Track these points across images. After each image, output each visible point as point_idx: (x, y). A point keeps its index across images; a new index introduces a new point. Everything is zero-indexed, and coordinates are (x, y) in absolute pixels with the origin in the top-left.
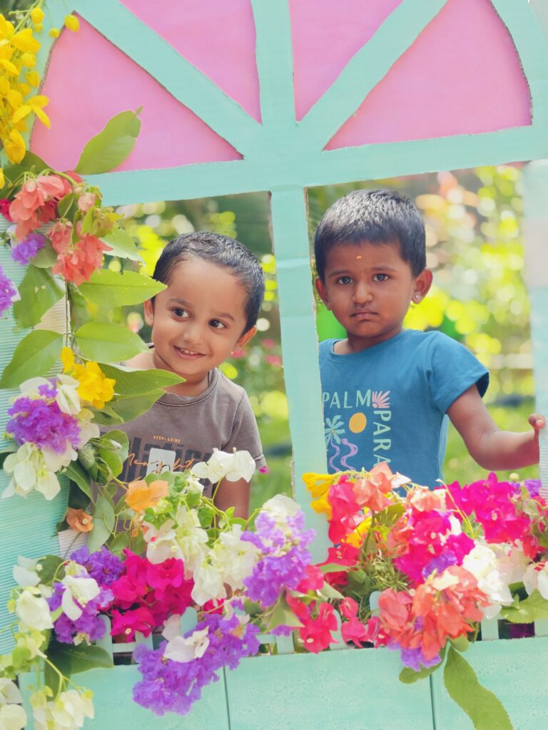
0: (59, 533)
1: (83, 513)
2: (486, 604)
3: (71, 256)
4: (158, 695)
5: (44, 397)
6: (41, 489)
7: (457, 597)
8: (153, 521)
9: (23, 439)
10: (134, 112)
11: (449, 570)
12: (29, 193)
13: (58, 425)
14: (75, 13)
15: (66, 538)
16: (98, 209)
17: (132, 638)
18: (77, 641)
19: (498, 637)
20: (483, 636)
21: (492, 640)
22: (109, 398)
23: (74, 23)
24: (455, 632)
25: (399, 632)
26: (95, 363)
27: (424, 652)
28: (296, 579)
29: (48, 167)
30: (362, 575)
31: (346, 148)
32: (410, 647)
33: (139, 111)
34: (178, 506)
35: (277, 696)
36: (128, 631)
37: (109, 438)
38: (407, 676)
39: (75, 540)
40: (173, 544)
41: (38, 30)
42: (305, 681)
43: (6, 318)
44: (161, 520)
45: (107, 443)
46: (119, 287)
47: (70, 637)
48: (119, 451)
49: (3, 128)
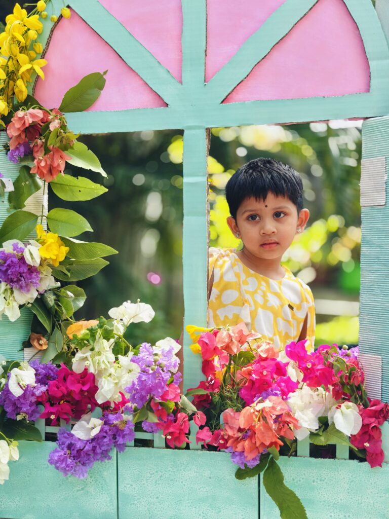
0: (25, 349)
2: (296, 427)
3: (42, 160)
4: (62, 458)
5: (15, 252)
6: (7, 313)
7: (271, 417)
8: (76, 343)
10: (102, 74)
11: (269, 399)
12: (20, 118)
13: (24, 273)
14: (68, 7)
15: (28, 353)
16: (62, 131)
17: (57, 423)
18: (19, 418)
20: (299, 454)
21: (304, 457)
22: (62, 259)
23: (67, 12)
24: (267, 443)
25: (233, 437)
26: (56, 235)
27: (246, 454)
28: (160, 390)
29: (39, 104)
30: (216, 398)
31: (237, 103)
32: (237, 450)
33: (105, 73)
34: (97, 336)
35: (151, 477)
36: (53, 417)
37: (66, 289)
38: (241, 474)
39: (34, 355)
40: (88, 360)
41: (44, 17)
42: (170, 469)
43: (3, 202)
44: (83, 344)
45: (64, 292)
46: (77, 188)
47: (15, 416)
48: (72, 299)
49: (15, 78)
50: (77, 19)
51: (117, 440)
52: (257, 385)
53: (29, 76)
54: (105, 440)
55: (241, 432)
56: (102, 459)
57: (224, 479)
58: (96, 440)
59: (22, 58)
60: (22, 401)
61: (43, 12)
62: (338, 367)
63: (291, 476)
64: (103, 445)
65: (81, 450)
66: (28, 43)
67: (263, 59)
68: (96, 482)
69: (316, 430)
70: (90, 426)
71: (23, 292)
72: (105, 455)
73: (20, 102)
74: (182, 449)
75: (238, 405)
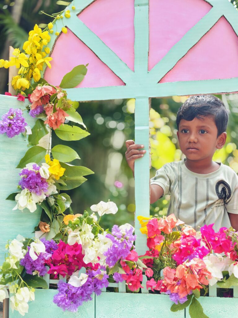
0: (35, 232)
1: (46, 224)
2: (210, 277)
3: (52, 116)
4: (63, 299)
5: (34, 170)
7: (196, 270)
8: (71, 226)
9: (24, 187)
10: (85, 66)
11: (193, 260)
12: (38, 90)
13: (38, 183)
14: (66, 27)
15: (38, 234)
16: (65, 99)
17: (57, 277)
18: (34, 274)
19: (216, 296)
20: (210, 295)
21: (213, 297)
22: (61, 175)
23: (65, 30)
24: (194, 287)
25: (170, 285)
26: (58, 161)
27: (179, 294)
28: (125, 254)
29: (48, 83)
30: (158, 261)
31: (167, 83)
32: (174, 292)
33: (87, 65)
34: (83, 222)
35: (117, 311)
36: (55, 273)
37: (61, 195)
38: (174, 308)
39: (41, 236)
40: (78, 237)
41: (51, 32)
42: (129, 306)
43: (25, 141)
44: (75, 227)
45: (60, 197)
46: (71, 133)
47: (31, 272)
48: (65, 201)
49: (33, 67)
50: (71, 34)
51: (97, 287)
52: (183, 252)
53: (41, 67)
54: (90, 287)
55: (176, 281)
56: (86, 300)
57: (163, 312)
58: (83, 287)
59: (38, 56)
60: (37, 262)
61: (51, 30)
62: (234, 240)
63: (205, 309)
64: (88, 291)
65: (74, 294)
66: (42, 47)
67: (183, 57)
68: (81, 315)
69: (221, 279)
70: (80, 278)
71: (38, 194)
72: (89, 297)
73: (36, 82)
74: (136, 293)
75: (173, 264)
